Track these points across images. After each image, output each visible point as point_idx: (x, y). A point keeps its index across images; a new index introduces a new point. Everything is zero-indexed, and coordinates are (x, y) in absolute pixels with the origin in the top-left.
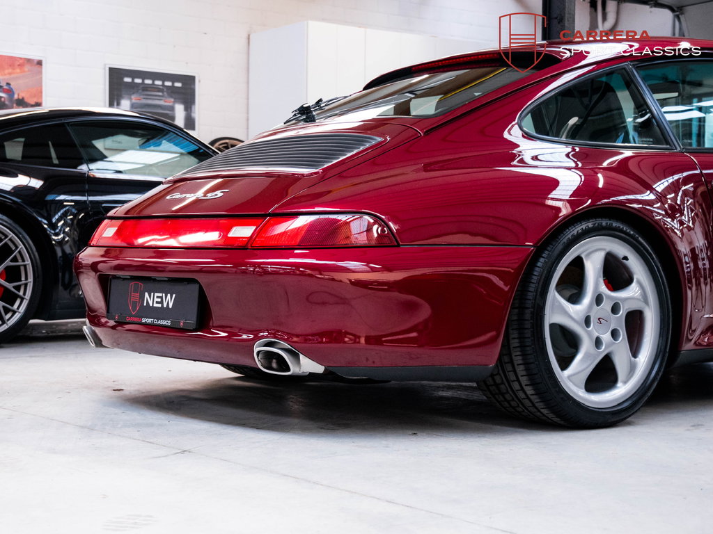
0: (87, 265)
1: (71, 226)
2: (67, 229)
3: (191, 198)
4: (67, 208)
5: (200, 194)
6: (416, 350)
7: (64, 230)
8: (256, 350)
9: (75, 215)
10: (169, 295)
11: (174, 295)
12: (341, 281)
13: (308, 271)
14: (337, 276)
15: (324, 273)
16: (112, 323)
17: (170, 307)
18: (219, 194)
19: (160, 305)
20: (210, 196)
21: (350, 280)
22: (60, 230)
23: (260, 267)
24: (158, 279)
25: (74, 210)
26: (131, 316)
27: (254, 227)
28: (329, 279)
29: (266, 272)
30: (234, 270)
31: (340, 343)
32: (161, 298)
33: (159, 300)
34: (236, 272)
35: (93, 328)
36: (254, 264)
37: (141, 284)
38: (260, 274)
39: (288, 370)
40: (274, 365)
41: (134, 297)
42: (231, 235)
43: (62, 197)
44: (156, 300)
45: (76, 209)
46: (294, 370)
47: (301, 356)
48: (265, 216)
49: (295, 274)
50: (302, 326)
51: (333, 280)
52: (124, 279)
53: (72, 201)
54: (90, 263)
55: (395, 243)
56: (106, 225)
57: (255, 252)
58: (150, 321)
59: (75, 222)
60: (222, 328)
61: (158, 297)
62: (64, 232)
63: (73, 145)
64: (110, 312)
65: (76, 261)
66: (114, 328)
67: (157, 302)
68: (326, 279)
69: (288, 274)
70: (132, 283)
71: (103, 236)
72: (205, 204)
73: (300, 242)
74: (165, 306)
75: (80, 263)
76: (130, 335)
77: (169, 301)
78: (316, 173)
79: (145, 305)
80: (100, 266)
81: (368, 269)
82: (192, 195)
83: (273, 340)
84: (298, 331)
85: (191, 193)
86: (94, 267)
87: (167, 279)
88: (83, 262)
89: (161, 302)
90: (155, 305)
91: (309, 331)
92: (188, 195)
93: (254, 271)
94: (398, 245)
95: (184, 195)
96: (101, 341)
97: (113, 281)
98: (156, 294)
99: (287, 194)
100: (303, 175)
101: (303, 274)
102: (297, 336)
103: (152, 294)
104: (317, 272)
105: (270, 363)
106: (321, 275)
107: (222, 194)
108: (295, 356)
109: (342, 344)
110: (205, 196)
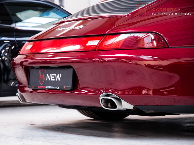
0: (18, 64)
1: (8, 52)
2: (6, 54)
3: (68, 29)
4: (6, 44)
5: (72, 27)
6: (176, 97)
7: (5, 55)
8: (100, 98)
9: (10, 47)
10: (58, 75)
11: (61, 75)
12: (140, 65)
13: (125, 60)
14: (139, 62)
15: (133, 61)
16: (30, 90)
17: (59, 80)
18: (81, 27)
19: (54, 80)
20: (77, 28)
21: (145, 65)
22: (3, 55)
23: (102, 59)
24: (53, 67)
25: (9, 45)
26: (40, 86)
27: (99, 41)
28: (135, 64)
29: (105, 61)
30: (89, 61)
31: (140, 94)
32: (55, 76)
33: (54, 77)
34: (90, 62)
35: (21, 93)
36: (99, 58)
37: (45, 71)
38: (102, 62)
39: (116, 107)
40: (109, 106)
41: (42, 77)
42: (87, 45)
43: (3, 38)
44: (52, 77)
45: (10, 44)
46: (119, 107)
47: (122, 101)
48: (104, 35)
49: (118, 62)
50: (122, 86)
51: (137, 64)
52: (36, 68)
53: (8, 40)
54: (20, 62)
55: (167, 47)
56: (27, 44)
57: (100, 52)
58: (49, 87)
59: (10, 50)
60: (84, 88)
61: (53, 76)
62: (5, 56)
63: (8, 15)
64: (30, 84)
65: (13, 62)
66: (31, 92)
67: (53, 78)
68: (133, 64)
69: (115, 61)
70: (40, 70)
71: (26, 49)
72: (75, 31)
73: (121, 46)
74: (56, 80)
75: (15, 63)
76: (40, 95)
77: (58, 77)
78: (127, 15)
79: (47, 80)
80: (24, 63)
81: (153, 59)
82: (68, 28)
83: (109, 93)
84: (120, 88)
85: (68, 27)
86: (21, 64)
87: (57, 67)
88: (16, 62)
89: (55, 78)
90: (52, 80)
91: (126, 88)
92: (66, 28)
93: (99, 61)
94: (169, 47)
95: (64, 28)
96: (25, 99)
97: (31, 70)
98: (52, 75)
99: (115, 25)
100: (121, 16)
101: (122, 62)
102: (120, 90)
103: (50, 75)
104: (129, 61)
105: (107, 104)
106: (131, 62)
107: (83, 27)
108: (119, 100)
109: (141, 95)
110: (75, 28)
